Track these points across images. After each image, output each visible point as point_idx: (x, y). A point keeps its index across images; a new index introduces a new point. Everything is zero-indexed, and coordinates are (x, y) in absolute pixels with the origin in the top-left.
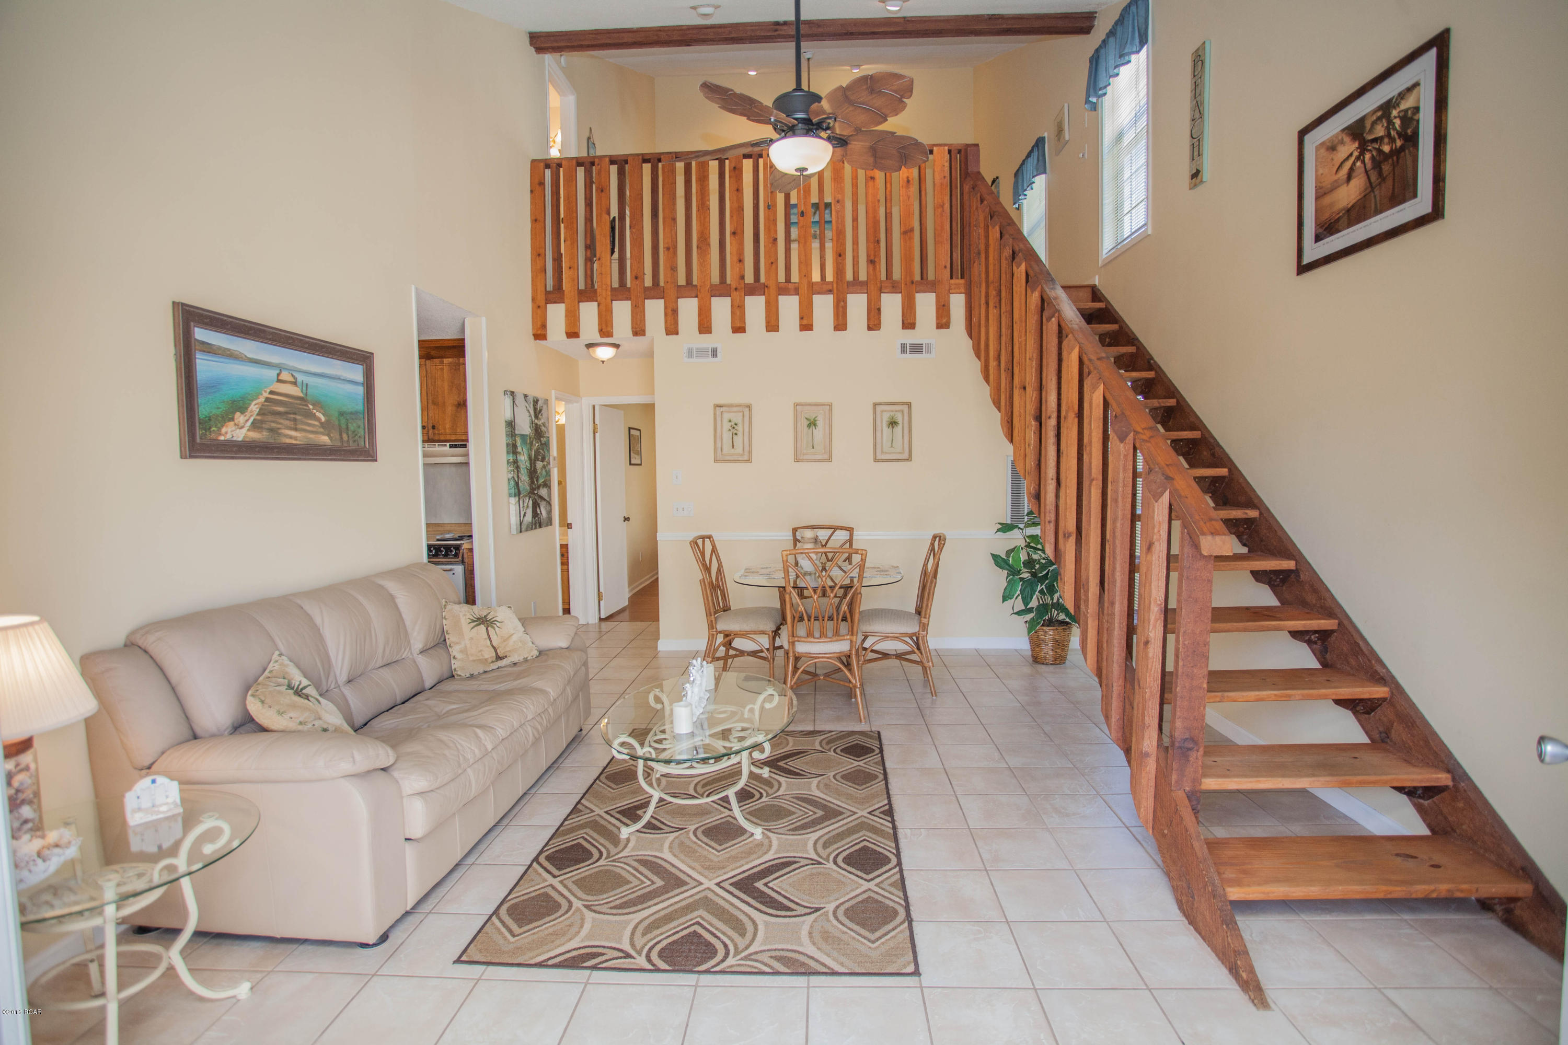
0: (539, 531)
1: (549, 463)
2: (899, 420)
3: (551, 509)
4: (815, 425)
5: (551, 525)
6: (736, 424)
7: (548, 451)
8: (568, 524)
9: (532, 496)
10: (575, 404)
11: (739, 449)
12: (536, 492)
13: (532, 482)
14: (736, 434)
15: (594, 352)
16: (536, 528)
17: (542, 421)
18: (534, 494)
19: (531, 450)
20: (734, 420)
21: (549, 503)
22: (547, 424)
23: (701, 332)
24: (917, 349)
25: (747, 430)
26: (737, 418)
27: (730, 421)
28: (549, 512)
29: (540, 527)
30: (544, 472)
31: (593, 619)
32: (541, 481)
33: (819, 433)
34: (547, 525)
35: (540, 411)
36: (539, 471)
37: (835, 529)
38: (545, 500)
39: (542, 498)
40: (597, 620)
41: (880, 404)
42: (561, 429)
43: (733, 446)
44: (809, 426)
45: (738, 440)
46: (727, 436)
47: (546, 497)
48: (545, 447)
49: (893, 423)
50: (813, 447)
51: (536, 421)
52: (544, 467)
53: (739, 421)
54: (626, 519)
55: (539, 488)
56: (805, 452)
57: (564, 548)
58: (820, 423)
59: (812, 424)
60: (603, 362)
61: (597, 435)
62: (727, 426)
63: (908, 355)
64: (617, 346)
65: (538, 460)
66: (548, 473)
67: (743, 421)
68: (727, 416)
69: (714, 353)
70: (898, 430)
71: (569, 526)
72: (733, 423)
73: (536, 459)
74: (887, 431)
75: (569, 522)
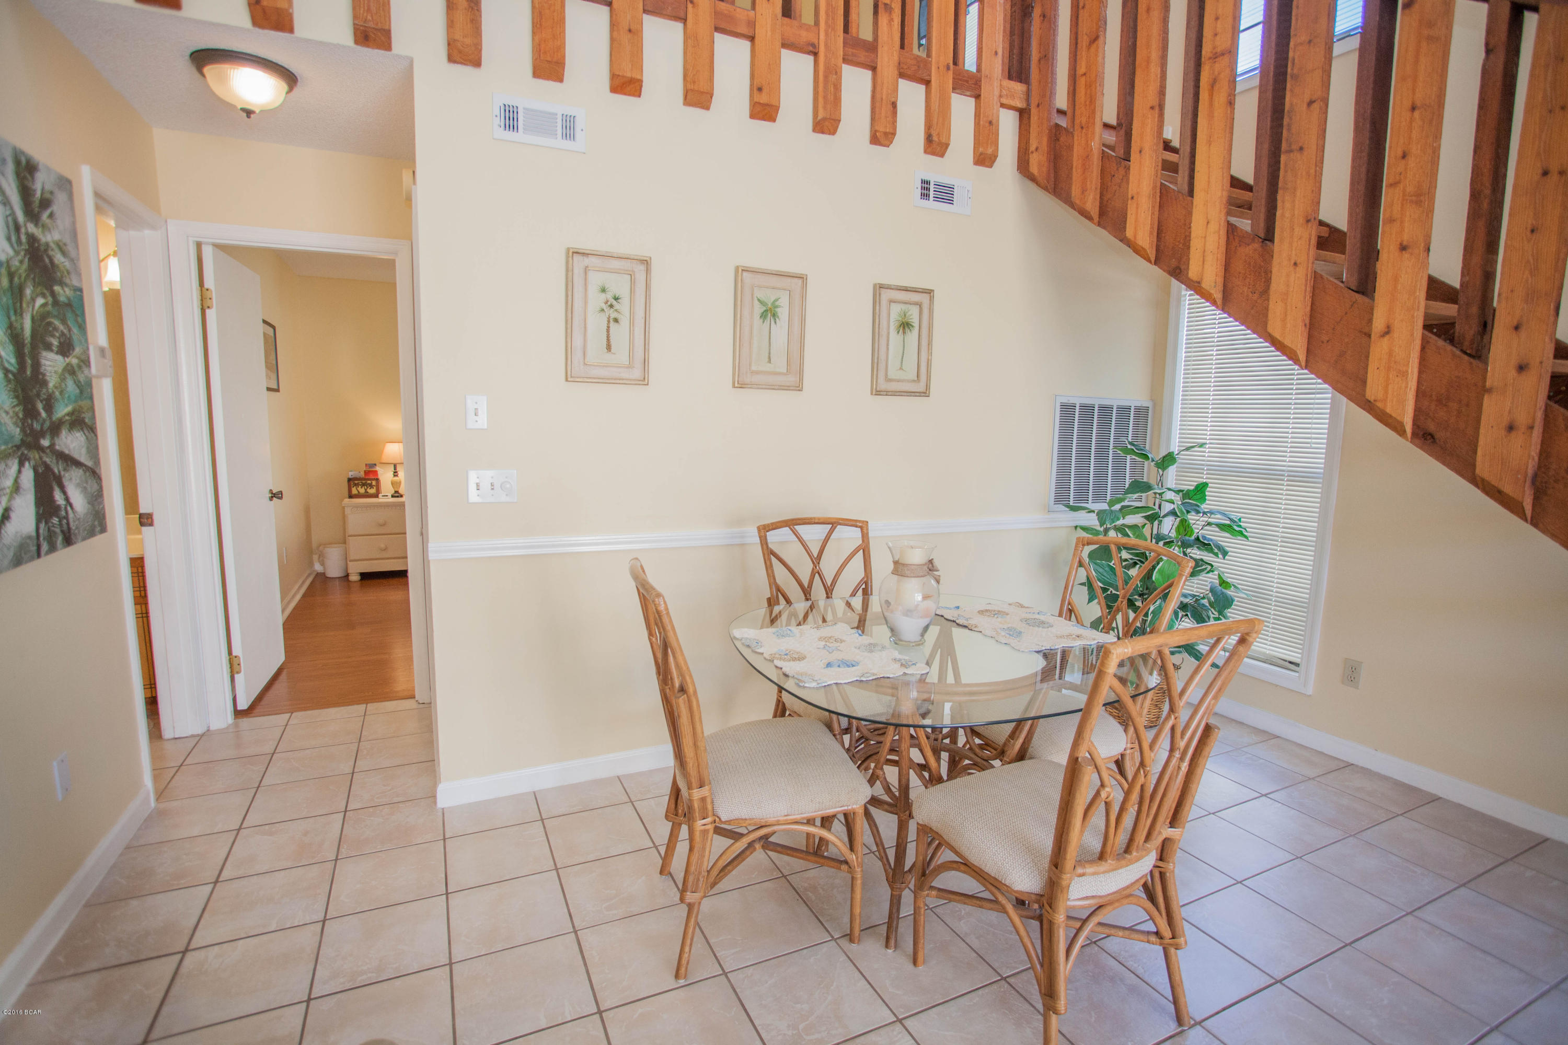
0: (64, 554)
1: (86, 362)
2: (915, 321)
3: (101, 489)
4: (774, 315)
5: (103, 530)
6: (616, 299)
7: (82, 328)
8: (141, 516)
9: (34, 455)
10: (147, 232)
11: (621, 354)
12: (45, 443)
13: (30, 412)
14: (616, 320)
15: (224, 79)
16: (53, 548)
17: (56, 236)
18: (41, 449)
19: (19, 313)
20: (614, 289)
21: (94, 473)
22: (70, 248)
23: (538, 73)
24: (945, 194)
25: (640, 313)
26: (619, 285)
27: (603, 290)
28: (96, 498)
29: (68, 541)
30: (70, 386)
31: (222, 718)
32: (62, 410)
33: (780, 332)
34: (91, 533)
35: (46, 203)
36: (52, 381)
37: (834, 523)
38: (78, 464)
39: (70, 461)
40: (230, 718)
41: (889, 287)
42: (113, 300)
43: (609, 347)
44: (763, 316)
45: (620, 333)
46: (596, 323)
47: (83, 458)
48: (69, 315)
49: (905, 326)
50: (770, 361)
51: (31, 228)
52: (70, 371)
53: (624, 293)
54: (276, 495)
55: (55, 429)
56: (754, 368)
57: (138, 565)
58: (783, 313)
59: (770, 313)
60: (249, 113)
61: (211, 314)
62: (596, 300)
63: (931, 204)
64: (290, 78)
65: (48, 347)
66: (86, 390)
67: (632, 291)
68: (596, 279)
69: (569, 128)
70: (912, 336)
71: (146, 520)
72: (609, 296)
73: (40, 340)
74: (895, 338)
75: (143, 510)
